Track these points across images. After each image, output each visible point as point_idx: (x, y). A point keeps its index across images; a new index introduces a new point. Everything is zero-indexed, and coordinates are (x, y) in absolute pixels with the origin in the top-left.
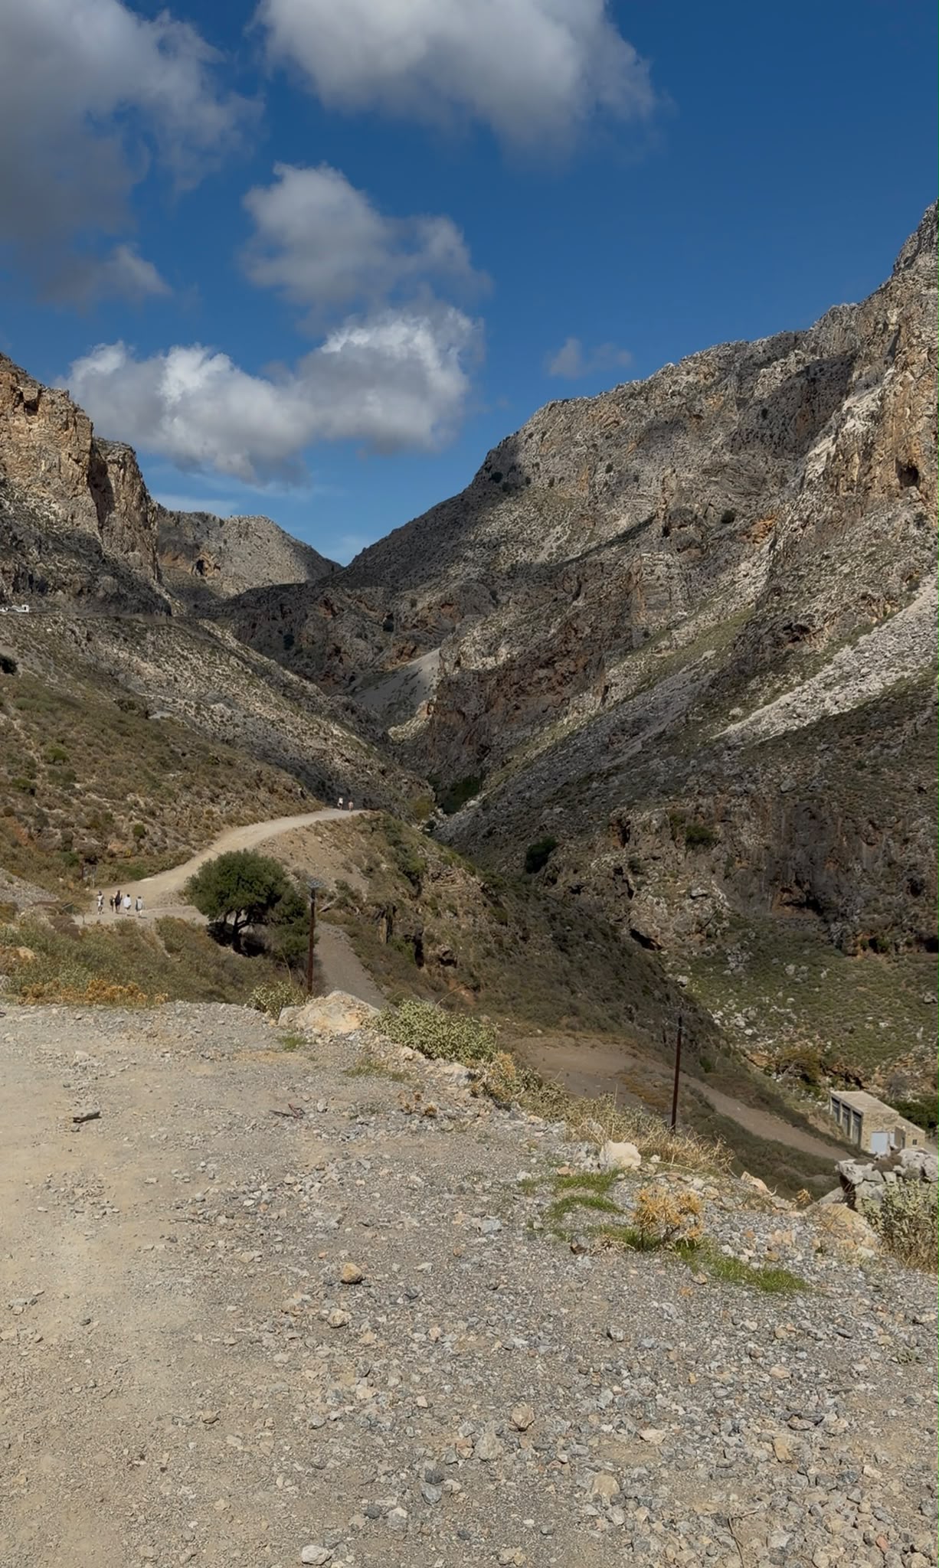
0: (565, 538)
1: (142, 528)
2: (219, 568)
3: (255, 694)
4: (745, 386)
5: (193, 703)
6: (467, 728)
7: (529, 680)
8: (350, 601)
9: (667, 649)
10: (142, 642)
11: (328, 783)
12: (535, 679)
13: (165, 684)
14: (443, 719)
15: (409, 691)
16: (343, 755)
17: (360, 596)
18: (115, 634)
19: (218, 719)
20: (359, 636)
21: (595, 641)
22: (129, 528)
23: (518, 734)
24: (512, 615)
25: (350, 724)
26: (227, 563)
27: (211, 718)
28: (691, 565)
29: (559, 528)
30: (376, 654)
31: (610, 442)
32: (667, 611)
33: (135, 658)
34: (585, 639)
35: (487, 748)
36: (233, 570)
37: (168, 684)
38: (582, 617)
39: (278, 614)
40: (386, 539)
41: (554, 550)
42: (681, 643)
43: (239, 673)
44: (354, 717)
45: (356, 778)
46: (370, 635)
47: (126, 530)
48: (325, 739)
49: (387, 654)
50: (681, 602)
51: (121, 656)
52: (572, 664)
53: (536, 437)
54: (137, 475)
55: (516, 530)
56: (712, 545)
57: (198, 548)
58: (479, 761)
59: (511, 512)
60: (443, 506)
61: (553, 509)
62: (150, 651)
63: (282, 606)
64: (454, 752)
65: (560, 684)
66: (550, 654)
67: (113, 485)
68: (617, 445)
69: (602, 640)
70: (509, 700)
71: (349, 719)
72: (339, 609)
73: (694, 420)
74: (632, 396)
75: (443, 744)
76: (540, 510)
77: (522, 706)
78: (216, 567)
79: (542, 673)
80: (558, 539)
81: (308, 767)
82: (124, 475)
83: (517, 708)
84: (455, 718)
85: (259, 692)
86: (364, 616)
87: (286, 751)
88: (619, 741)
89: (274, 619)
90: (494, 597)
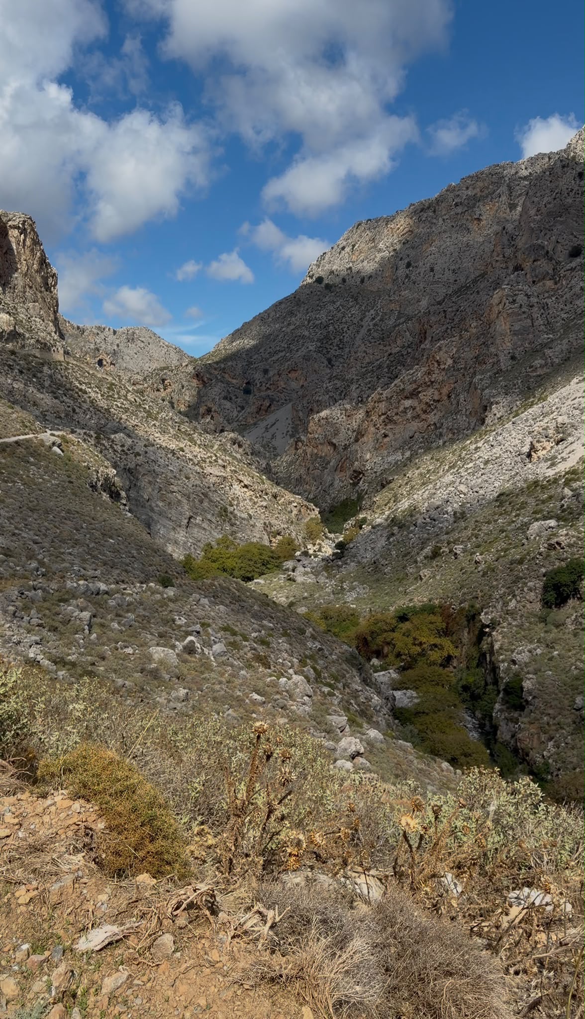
0: (379, 318)
1: (43, 289)
2: (114, 365)
3: (154, 425)
4: (514, 194)
5: (92, 433)
6: (338, 457)
7: (395, 410)
8: (216, 372)
9: (542, 367)
10: (39, 375)
11: (230, 509)
12: (401, 409)
13: (63, 415)
14: (316, 451)
15: (270, 437)
16: (241, 481)
17: (224, 369)
18: (9, 366)
19: (119, 448)
20: (225, 398)
21: (458, 370)
22: (31, 287)
23: (390, 459)
24: (354, 369)
25: (239, 456)
26: (119, 361)
27: (111, 447)
28: (546, 295)
29: (372, 312)
30: (239, 412)
31: (407, 246)
32: (531, 336)
33: (31, 389)
34: (448, 369)
35: (360, 473)
36: (125, 365)
37: (67, 415)
38: (444, 349)
39: (161, 386)
40: (238, 330)
41: (371, 327)
42: (557, 361)
43: (137, 406)
44: (241, 450)
45: (255, 503)
46: (234, 398)
47: (28, 289)
48: (224, 467)
49: (249, 410)
50: (543, 327)
51: (15, 386)
52: (436, 393)
53: (347, 249)
54: (36, 242)
55: (339, 315)
56: (565, 276)
57: (98, 350)
58: (355, 485)
59: (334, 303)
60: (281, 303)
61: (366, 299)
62: (47, 384)
63: (163, 380)
64: (328, 479)
65: (425, 412)
66: (414, 386)
67: (15, 247)
68: (413, 248)
69: (465, 368)
70: (378, 429)
71: (237, 452)
72: (208, 379)
73: (475, 222)
74: (422, 210)
75: (317, 472)
76: (356, 300)
77: (390, 434)
78: (111, 364)
79: (408, 403)
80: (373, 319)
81: (211, 494)
82: (24, 240)
83: (386, 436)
84: (327, 450)
85: (157, 424)
86: (228, 383)
87: (188, 478)
88: (544, 448)
89: (158, 390)
90: (330, 363)
